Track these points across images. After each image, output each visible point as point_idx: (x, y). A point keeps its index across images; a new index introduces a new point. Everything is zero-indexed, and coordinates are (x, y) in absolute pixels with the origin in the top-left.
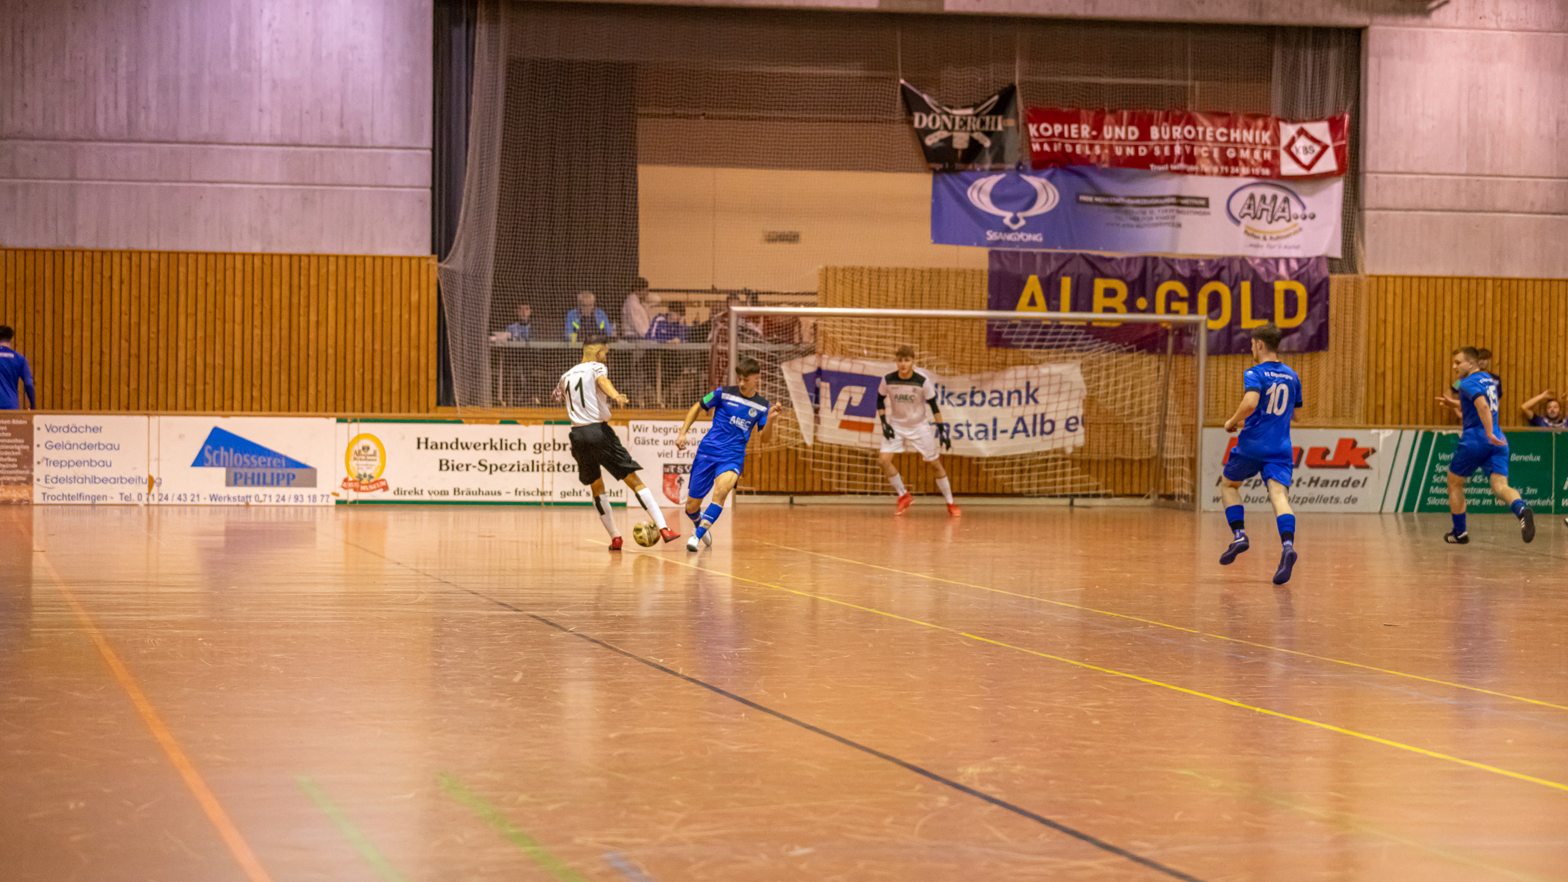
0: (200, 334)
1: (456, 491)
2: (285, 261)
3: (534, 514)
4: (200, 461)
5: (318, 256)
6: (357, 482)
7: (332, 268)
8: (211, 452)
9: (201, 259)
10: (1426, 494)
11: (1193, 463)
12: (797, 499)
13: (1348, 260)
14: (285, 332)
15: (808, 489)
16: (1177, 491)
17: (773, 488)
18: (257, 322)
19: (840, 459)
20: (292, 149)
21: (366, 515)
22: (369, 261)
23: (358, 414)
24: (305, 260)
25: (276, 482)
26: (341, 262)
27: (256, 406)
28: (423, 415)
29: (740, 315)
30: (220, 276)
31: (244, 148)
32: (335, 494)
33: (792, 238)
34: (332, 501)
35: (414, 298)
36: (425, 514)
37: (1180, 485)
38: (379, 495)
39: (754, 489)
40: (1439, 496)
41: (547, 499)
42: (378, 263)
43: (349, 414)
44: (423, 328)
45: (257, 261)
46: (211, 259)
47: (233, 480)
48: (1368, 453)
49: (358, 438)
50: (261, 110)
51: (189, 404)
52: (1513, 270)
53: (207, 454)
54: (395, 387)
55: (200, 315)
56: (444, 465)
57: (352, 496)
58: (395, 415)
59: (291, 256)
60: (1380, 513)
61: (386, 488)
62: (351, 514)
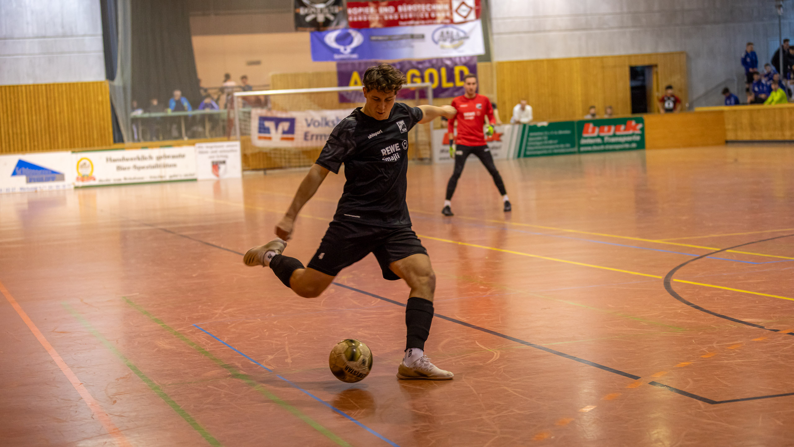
0: (10, 120)
1: (125, 179)
2: (44, 87)
3: (158, 187)
4: (14, 174)
5: (58, 85)
6: (83, 178)
7: (64, 88)
8: (19, 169)
9: (7, 89)
10: (526, 150)
11: (430, 144)
12: (269, 172)
13: (487, 57)
14: (46, 117)
15: (273, 166)
16: (424, 156)
17: (258, 167)
18: (34, 113)
19: (285, 154)
20: (42, 40)
21: (87, 192)
22: (79, 85)
23: (80, 149)
24: (52, 87)
25: (48, 180)
26: (68, 86)
27: (36, 148)
28: (108, 147)
29: (238, 97)
30: (16, 95)
31: (21, 40)
32: (74, 184)
33: (258, 63)
34: (72, 187)
35: (100, 98)
36: (113, 190)
37: (425, 154)
38: (92, 183)
39: (251, 168)
40: (531, 150)
41: (164, 179)
42: (84, 85)
43: (77, 149)
44: (105, 111)
45: (32, 88)
46: (12, 88)
47: (30, 181)
48: (500, 135)
49: (81, 159)
50: (28, 23)
51: (8, 149)
52: (555, 55)
53: (17, 171)
54: (95, 136)
55: (9, 112)
56: (119, 168)
57: (81, 184)
58: (96, 148)
59: (46, 85)
60: (508, 159)
61: (94, 179)
62: (81, 192)
